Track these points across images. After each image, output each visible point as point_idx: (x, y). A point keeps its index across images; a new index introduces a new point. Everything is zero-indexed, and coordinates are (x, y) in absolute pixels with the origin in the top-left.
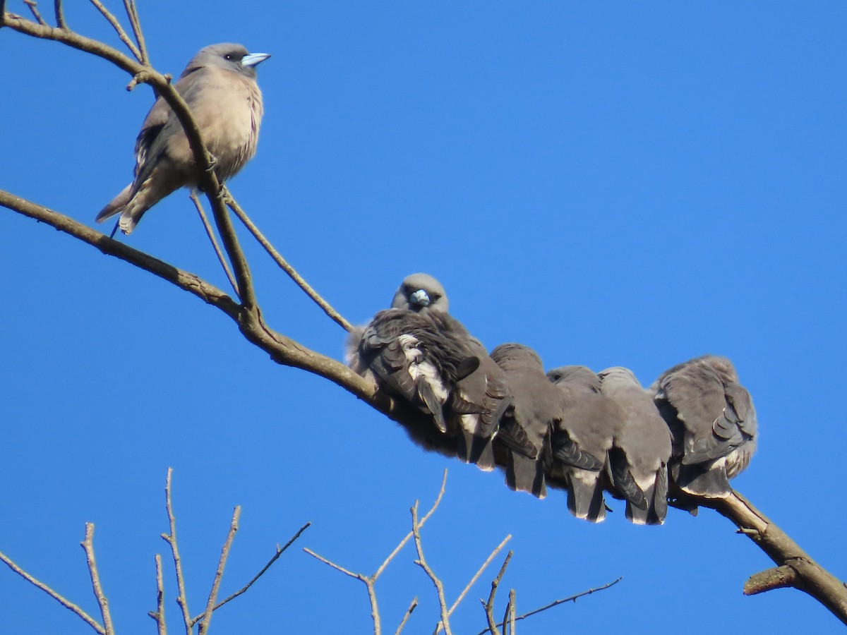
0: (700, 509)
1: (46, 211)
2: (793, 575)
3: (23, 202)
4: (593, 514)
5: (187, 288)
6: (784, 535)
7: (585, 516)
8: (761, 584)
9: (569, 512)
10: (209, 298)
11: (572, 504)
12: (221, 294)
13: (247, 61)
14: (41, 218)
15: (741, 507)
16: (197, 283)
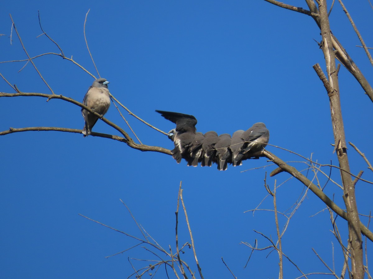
0: (260, 158)
1: (76, 130)
2: (281, 169)
3: (69, 129)
4: (224, 169)
5: (115, 139)
6: (279, 159)
7: (222, 170)
8: (274, 173)
9: (218, 170)
10: (120, 140)
11: (219, 168)
12: (122, 138)
13: (104, 83)
14: (75, 132)
15: (269, 155)
16: (116, 137)
